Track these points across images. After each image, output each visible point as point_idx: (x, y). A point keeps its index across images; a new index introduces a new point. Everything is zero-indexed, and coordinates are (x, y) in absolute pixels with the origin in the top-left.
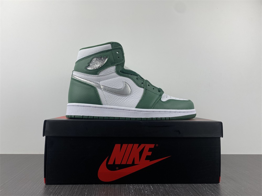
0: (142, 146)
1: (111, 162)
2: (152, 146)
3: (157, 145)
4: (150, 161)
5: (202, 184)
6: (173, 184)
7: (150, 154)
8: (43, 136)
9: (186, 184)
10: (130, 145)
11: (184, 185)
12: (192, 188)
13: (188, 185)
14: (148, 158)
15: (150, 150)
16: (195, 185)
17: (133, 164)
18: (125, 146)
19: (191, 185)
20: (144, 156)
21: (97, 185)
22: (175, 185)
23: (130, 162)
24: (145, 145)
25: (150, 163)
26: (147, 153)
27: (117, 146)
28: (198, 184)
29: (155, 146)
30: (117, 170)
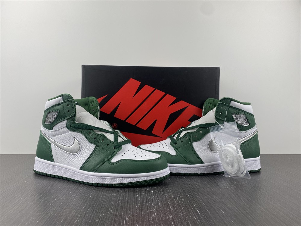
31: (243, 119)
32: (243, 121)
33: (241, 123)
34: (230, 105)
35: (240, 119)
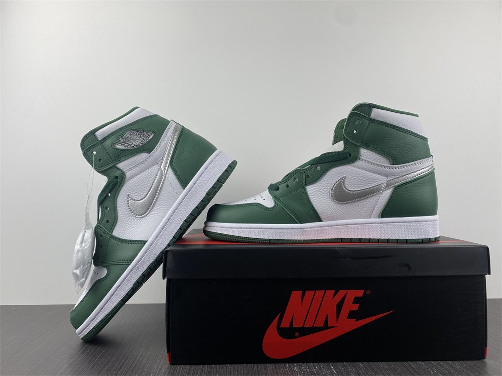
0: (342, 293)
1: (285, 324)
2: (360, 293)
3: (368, 292)
4: (356, 321)
5: (426, 362)
6: (371, 363)
7: (356, 307)
8: (164, 278)
9: (397, 363)
10: (320, 293)
11: (393, 364)
12: (408, 369)
13: (399, 363)
14: (352, 315)
15: (356, 300)
16: (413, 365)
17: (326, 326)
18: (309, 294)
19: (406, 364)
20: (345, 311)
21: (233, 365)
22: (376, 363)
23: (320, 323)
24: (346, 291)
25: (355, 324)
26: (350, 306)
27: (296, 295)
28: (418, 362)
29: (365, 294)
30: (296, 337)
31: (135, 137)
32: (138, 138)
33: (138, 143)
34: (100, 139)
35: (132, 141)
